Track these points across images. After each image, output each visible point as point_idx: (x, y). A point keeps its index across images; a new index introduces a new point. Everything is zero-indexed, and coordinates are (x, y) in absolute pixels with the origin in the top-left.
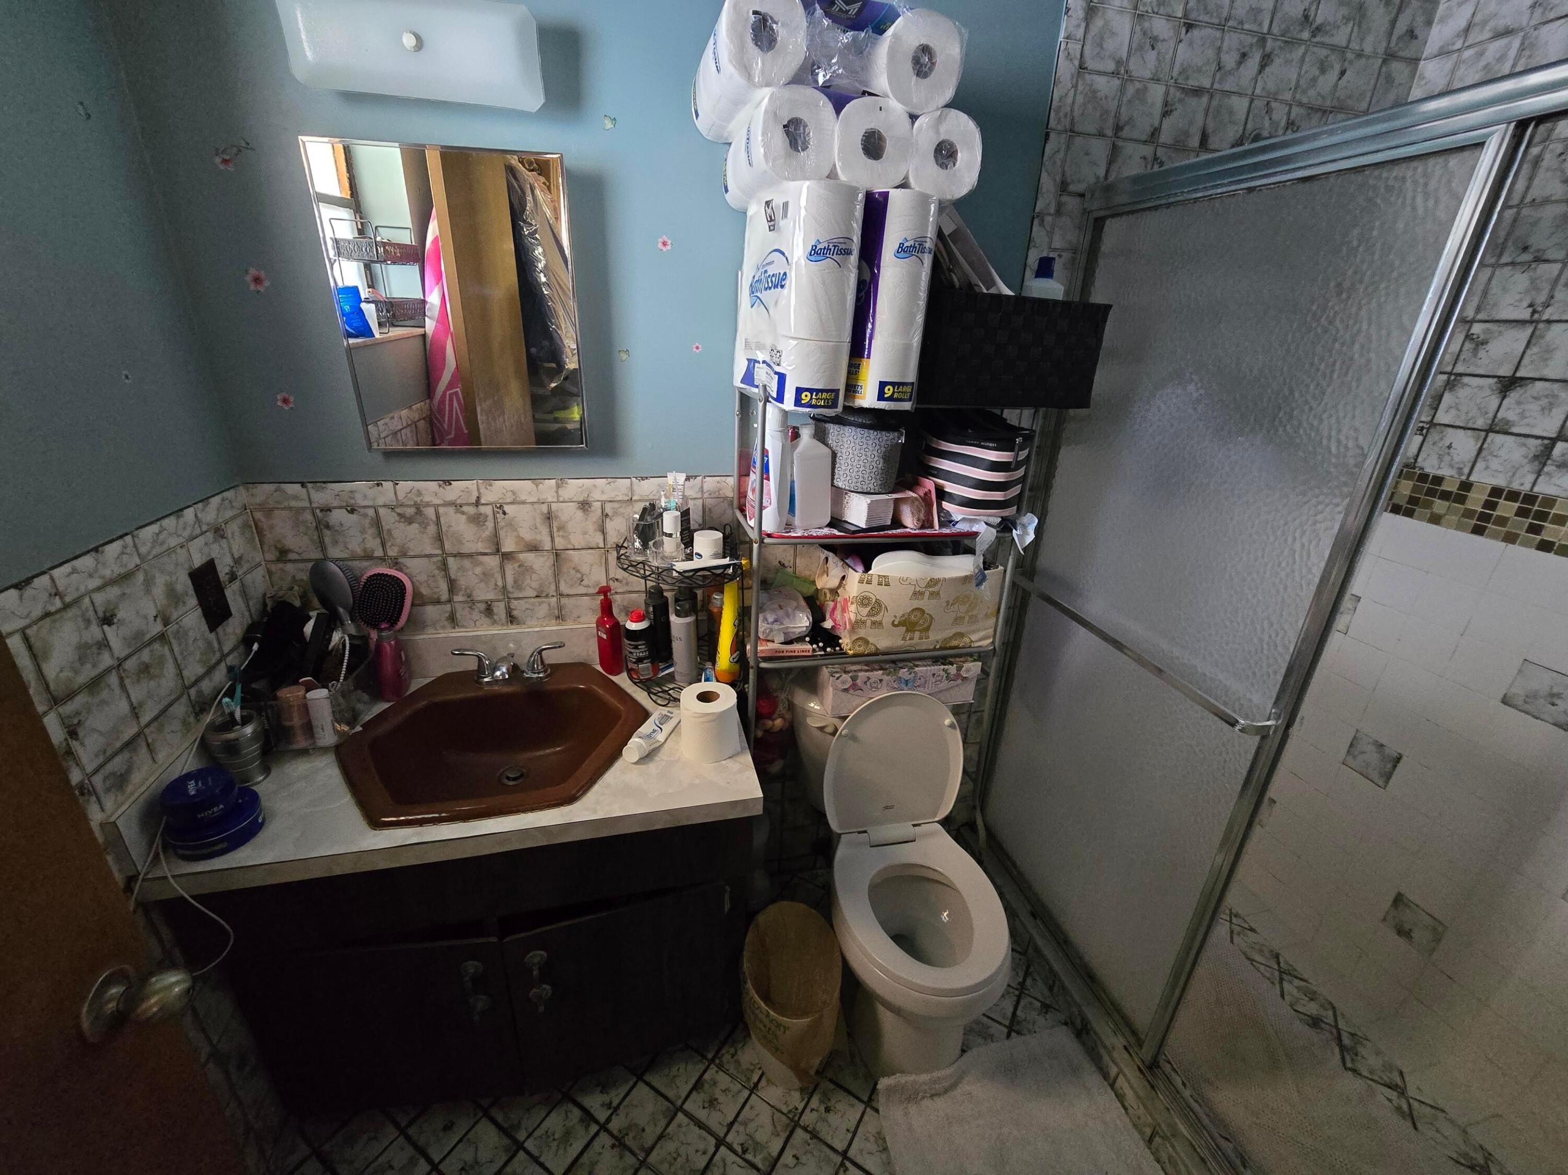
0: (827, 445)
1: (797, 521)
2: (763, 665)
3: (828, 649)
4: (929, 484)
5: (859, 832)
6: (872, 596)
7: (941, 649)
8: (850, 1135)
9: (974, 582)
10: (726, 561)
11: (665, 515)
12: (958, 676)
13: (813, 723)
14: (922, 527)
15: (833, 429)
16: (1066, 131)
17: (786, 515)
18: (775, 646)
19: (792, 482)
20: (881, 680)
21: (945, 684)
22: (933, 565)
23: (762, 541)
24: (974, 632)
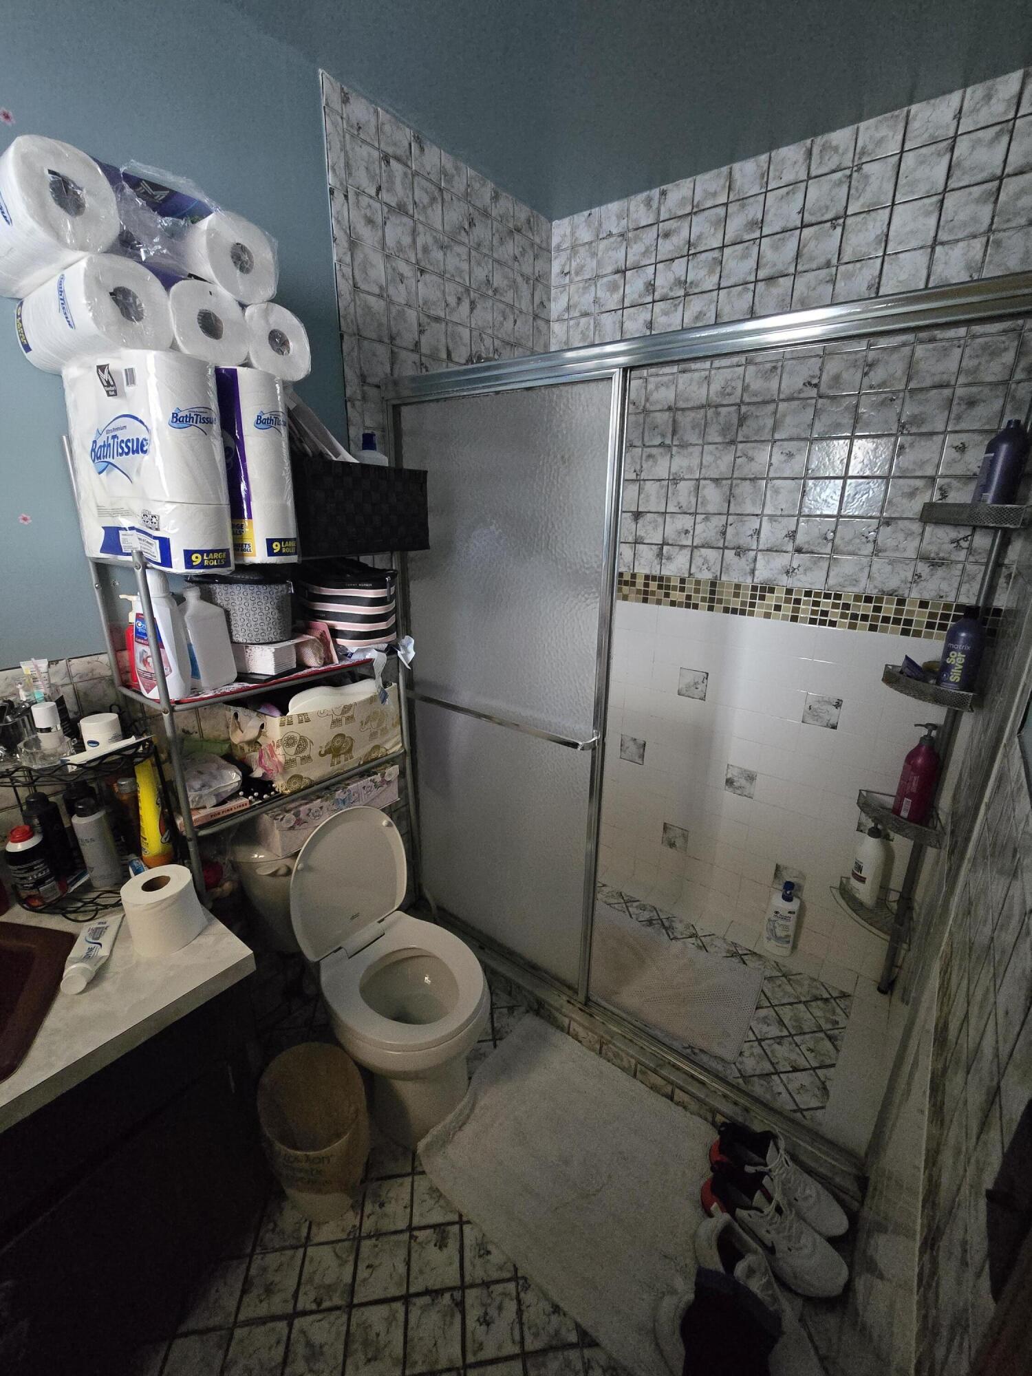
0: (216, 604)
1: (204, 681)
2: (202, 833)
3: (265, 796)
4: (322, 625)
5: (335, 951)
6: (296, 735)
7: (365, 763)
8: (408, 1210)
9: (379, 701)
10: (132, 740)
11: (33, 708)
12: (383, 781)
13: (264, 871)
14: (325, 664)
15: (219, 590)
16: (355, 334)
17: (190, 680)
18: (209, 811)
19: (190, 645)
20: (321, 808)
21: (375, 792)
22: (342, 694)
23: (172, 710)
24: (386, 741)
